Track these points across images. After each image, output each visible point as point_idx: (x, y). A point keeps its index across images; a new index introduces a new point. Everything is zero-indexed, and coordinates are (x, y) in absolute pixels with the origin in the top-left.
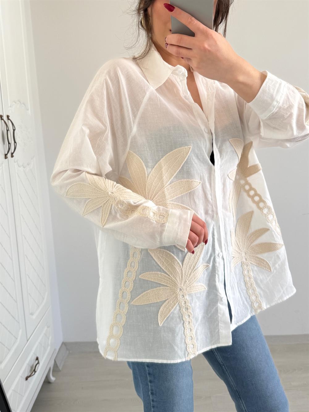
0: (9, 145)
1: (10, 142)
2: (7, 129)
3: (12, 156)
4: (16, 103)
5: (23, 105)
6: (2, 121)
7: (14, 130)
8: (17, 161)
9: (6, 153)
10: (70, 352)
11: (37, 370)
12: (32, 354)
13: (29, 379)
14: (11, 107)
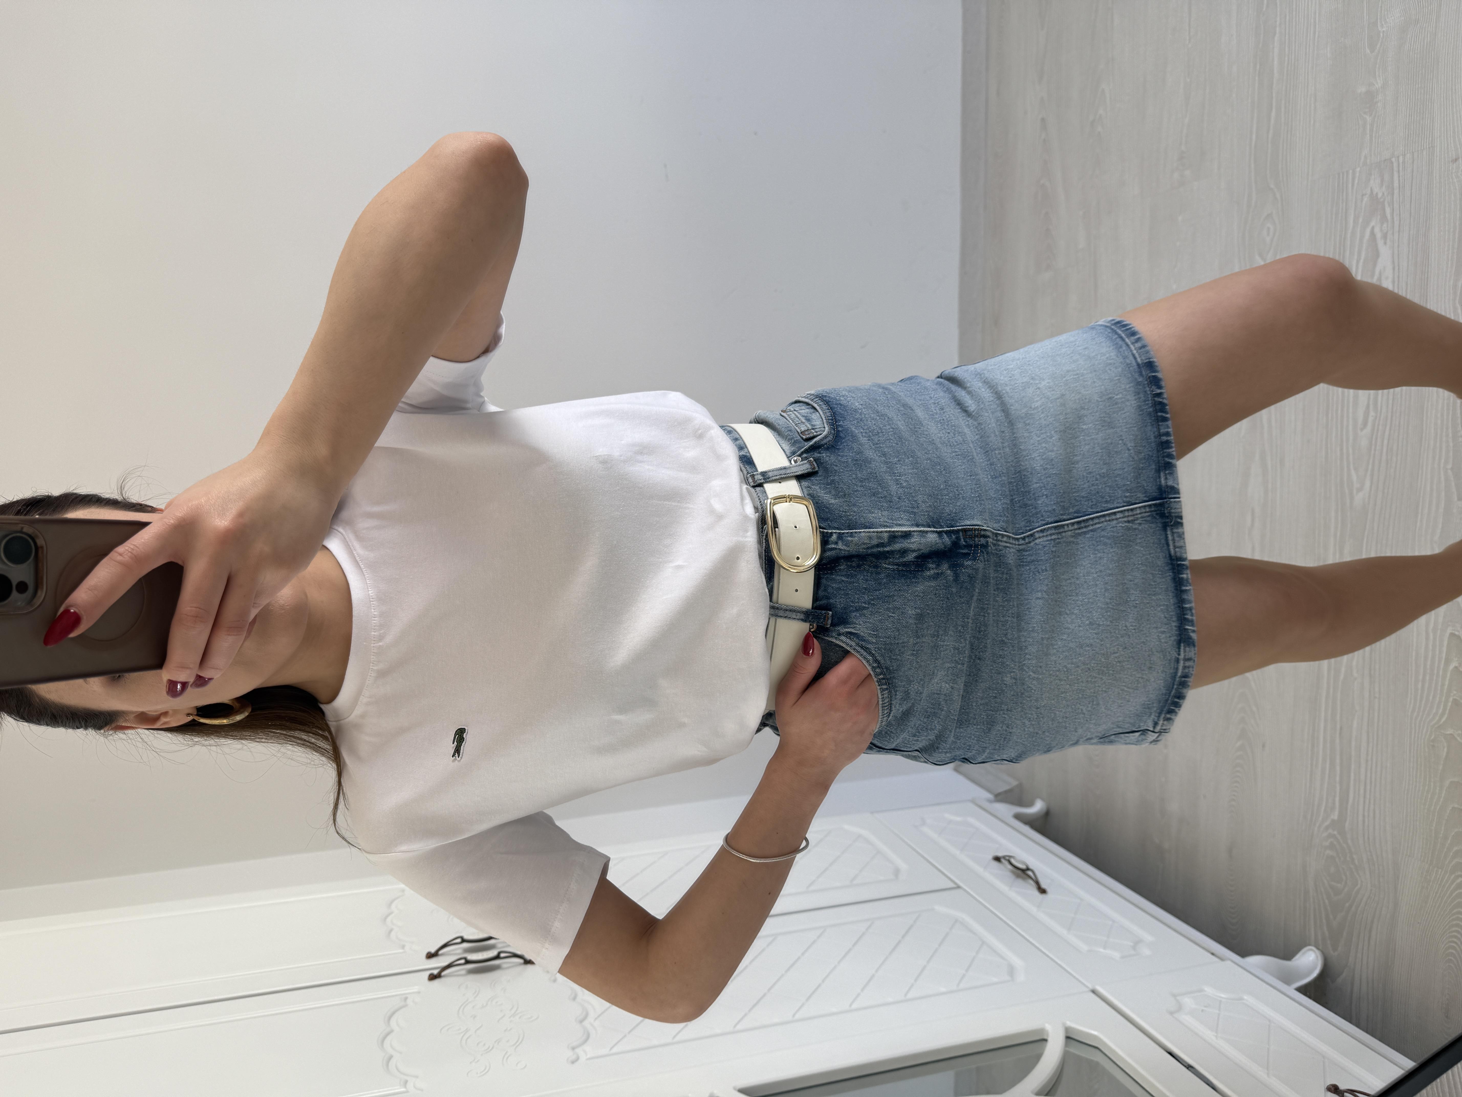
0: (502, 955)
1: (494, 953)
2: (463, 961)
5: (393, 906)
6: (443, 974)
7: (464, 941)
9: (521, 961)
11: (1024, 863)
12: (987, 876)
13: (1044, 885)
14: (403, 947)
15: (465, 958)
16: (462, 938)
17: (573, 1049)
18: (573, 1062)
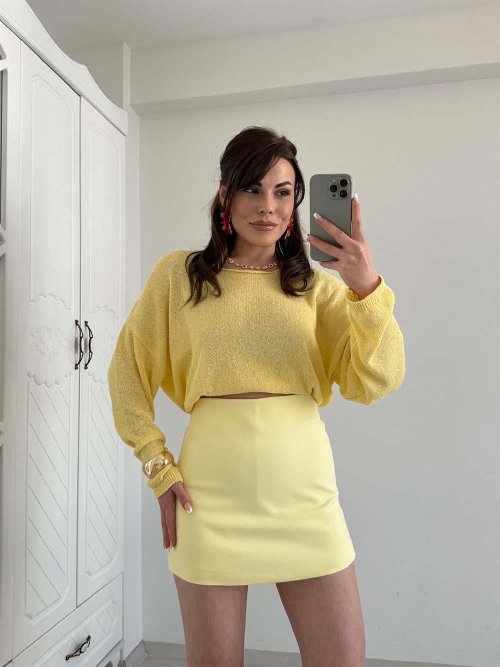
0: (82, 354)
1: (83, 350)
2: (82, 336)
3: (86, 368)
4: (100, 309)
5: (111, 312)
6: (77, 326)
8: (92, 375)
9: (77, 363)
10: (150, 656)
11: (85, 650)
14: (92, 313)
15: (83, 337)
16: (92, 337)
17: (34, 376)
18: (28, 374)
